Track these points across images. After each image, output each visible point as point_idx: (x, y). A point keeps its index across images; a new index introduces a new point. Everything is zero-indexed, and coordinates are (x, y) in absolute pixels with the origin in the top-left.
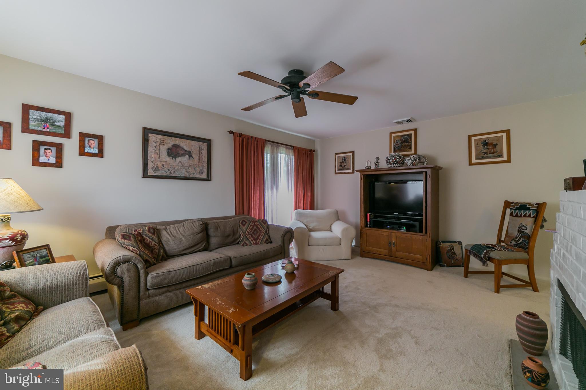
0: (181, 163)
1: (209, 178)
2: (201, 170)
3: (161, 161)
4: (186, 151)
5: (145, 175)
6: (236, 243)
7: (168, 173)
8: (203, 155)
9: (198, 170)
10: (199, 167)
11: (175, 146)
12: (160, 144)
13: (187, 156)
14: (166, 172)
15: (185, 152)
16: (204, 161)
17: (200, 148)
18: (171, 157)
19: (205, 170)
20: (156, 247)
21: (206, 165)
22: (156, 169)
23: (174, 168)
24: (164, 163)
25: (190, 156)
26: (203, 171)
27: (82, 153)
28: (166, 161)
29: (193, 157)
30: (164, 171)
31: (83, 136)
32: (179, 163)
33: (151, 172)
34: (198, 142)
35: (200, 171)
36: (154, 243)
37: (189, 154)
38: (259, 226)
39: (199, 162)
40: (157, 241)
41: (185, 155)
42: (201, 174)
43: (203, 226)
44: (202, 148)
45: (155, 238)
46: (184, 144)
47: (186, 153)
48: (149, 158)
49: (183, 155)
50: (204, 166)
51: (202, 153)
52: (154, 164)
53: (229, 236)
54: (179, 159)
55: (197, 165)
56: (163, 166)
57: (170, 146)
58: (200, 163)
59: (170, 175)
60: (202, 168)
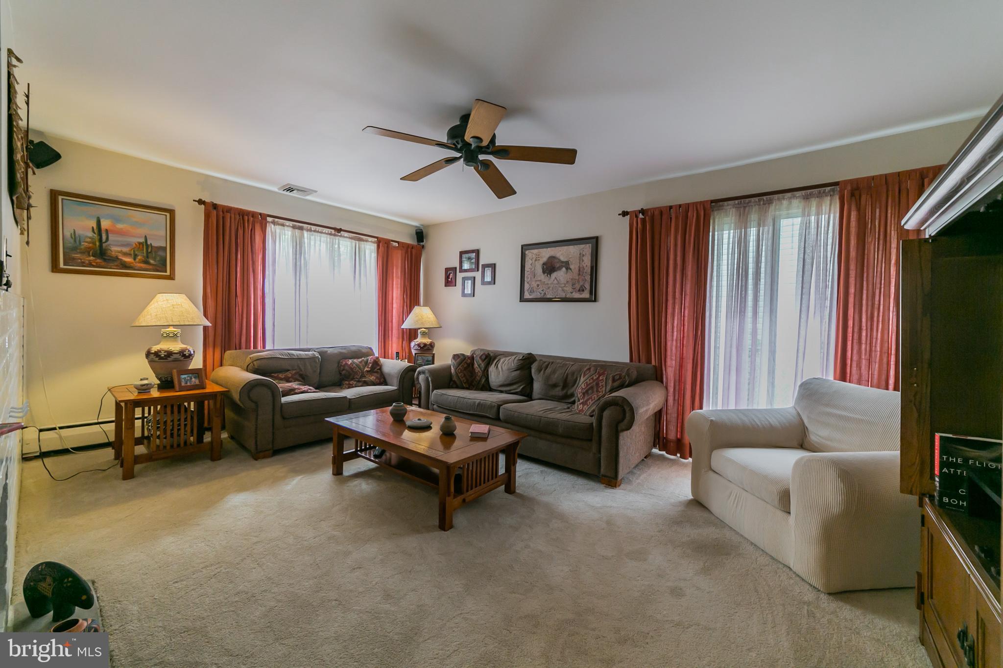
0: (557, 280)
1: (593, 297)
2: (582, 286)
3: (536, 281)
4: (563, 262)
5: (522, 299)
6: (567, 401)
7: (542, 295)
8: (585, 263)
9: (578, 286)
10: (578, 281)
11: (552, 258)
12: (536, 260)
13: (564, 269)
14: (541, 294)
15: (561, 264)
16: (586, 273)
17: (580, 254)
18: (546, 274)
19: (588, 286)
20: (479, 374)
21: (588, 278)
22: (531, 291)
23: (549, 288)
24: (538, 283)
25: (568, 268)
26: (585, 287)
27: (484, 283)
28: (541, 280)
29: (571, 269)
30: (538, 293)
31: (485, 266)
32: (554, 280)
33: (527, 296)
34: (579, 246)
35: (580, 288)
36: (479, 369)
37: (567, 265)
38: (602, 383)
39: (579, 274)
40: (482, 369)
41: (562, 268)
42: (582, 292)
43: (522, 362)
44: (584, 253)
45: (482, 364)
46: (561, 253)
47: (563, 265)
48: (525, 279)
49: (559, 268)
50: (586, 280)
51: (583, 261)
52: (530, 285)
53: (555, 386)
54: (554, 275)
55: (576, 279)
56: (538, 287)
57: (545, 259)
58: (580, 276)
59: (544, 297)
60: (584, 283)
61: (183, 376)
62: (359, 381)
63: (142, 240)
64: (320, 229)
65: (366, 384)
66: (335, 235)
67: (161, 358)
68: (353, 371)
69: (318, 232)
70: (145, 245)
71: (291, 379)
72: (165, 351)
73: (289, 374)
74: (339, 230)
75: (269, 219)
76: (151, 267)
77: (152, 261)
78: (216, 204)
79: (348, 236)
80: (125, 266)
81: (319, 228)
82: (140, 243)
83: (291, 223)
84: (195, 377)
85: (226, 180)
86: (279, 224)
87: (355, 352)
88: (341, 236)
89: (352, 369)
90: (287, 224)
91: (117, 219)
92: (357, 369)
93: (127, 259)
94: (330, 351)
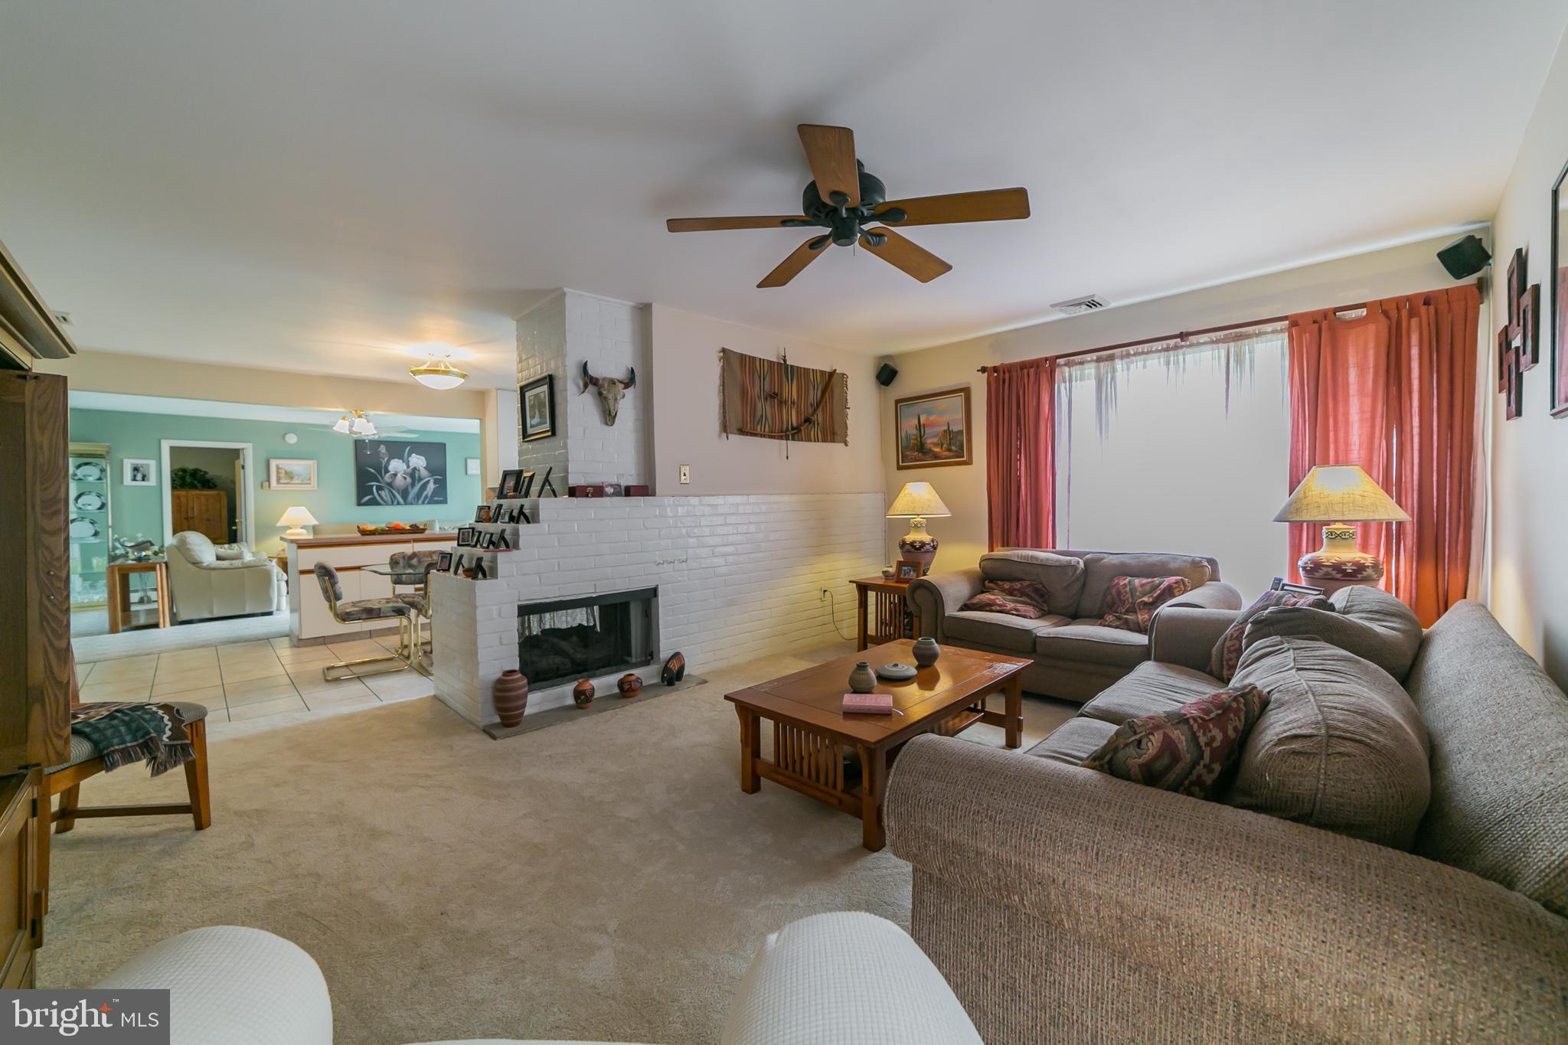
61: (904, 568)
62: (1119, 618)
63: (945, 428)
64: (1146, 347)
65: (1127, 626)
66: (1176, 347)
67: (917, 549)
68: (1120, 599)
69: (1143, 353)
70: (948, 432)
71: (1015, 592)
72: (920, 542)
73: (1018, 585)
74: (1183, 336)
75: (1061, 361)
76: (952, 454)
77: (953, 448)
78: (995, 367)
79: (1208, 340)
80: (936, 457)
81: (1135, 347)
82: (945, 431)
83: (1094, 356)
84: (914, 571)
85: (1016, 330)
86: (1076, 364)
87: (1152, 565)
88: (1191, 345)
89: (1119, 593)
90: (1089, 359)
91: (929, 413)
92: (1129, 595)
93: (937, 450)
94: (1108, 559)
